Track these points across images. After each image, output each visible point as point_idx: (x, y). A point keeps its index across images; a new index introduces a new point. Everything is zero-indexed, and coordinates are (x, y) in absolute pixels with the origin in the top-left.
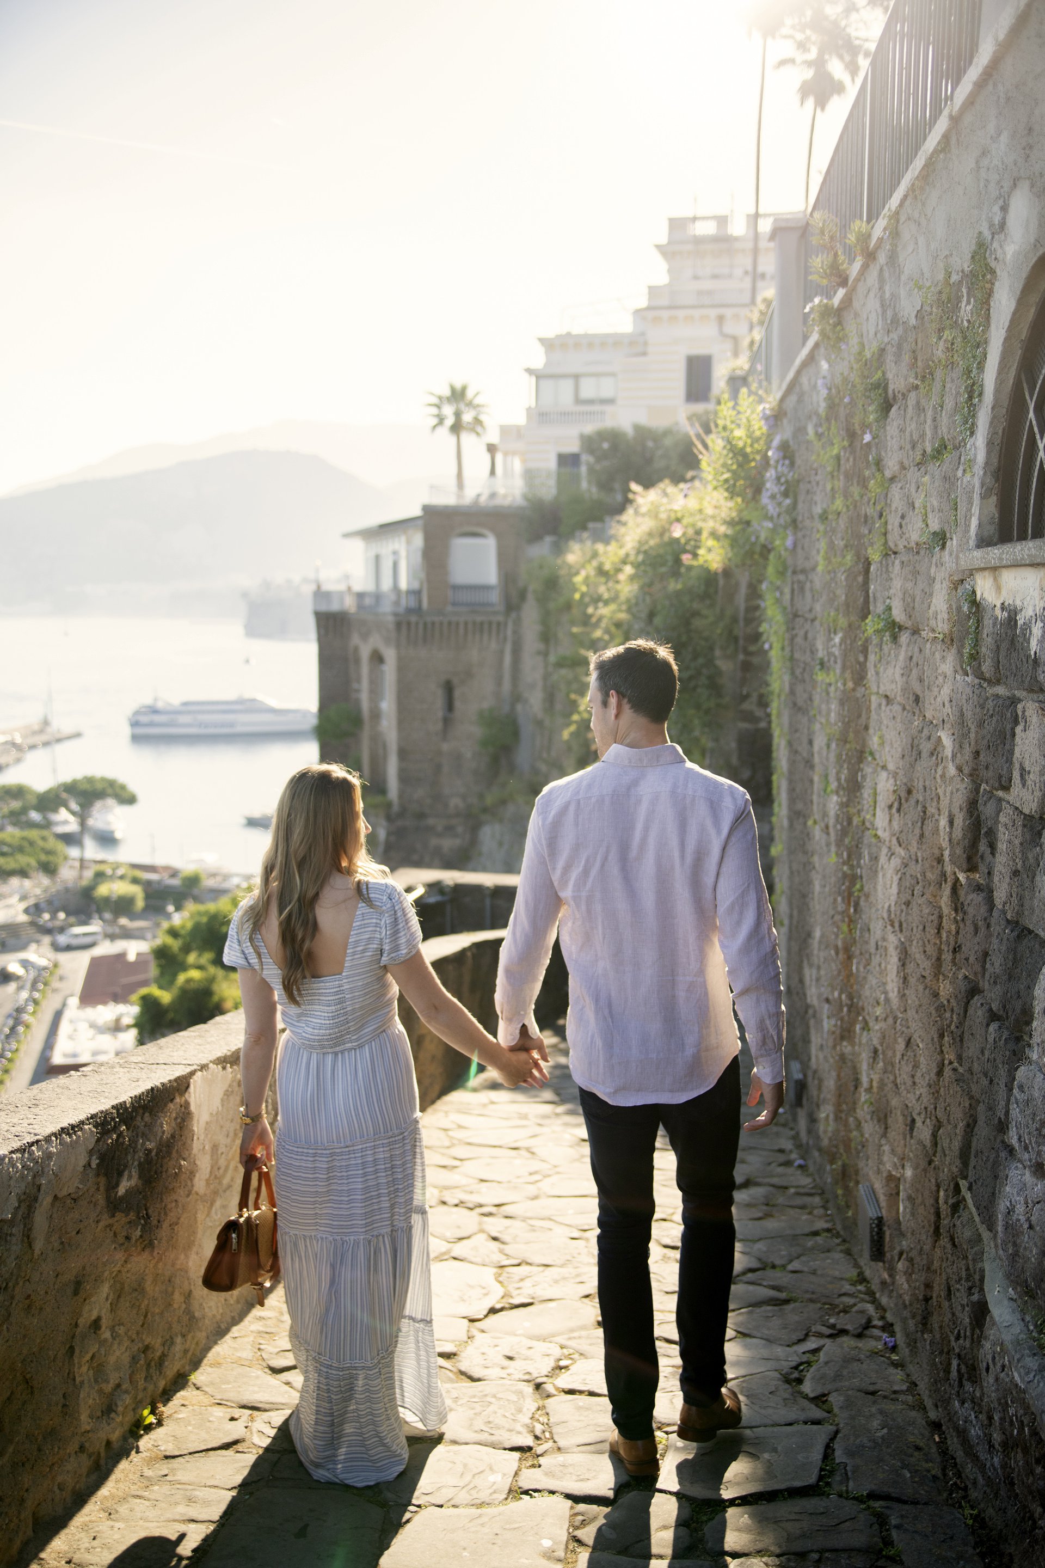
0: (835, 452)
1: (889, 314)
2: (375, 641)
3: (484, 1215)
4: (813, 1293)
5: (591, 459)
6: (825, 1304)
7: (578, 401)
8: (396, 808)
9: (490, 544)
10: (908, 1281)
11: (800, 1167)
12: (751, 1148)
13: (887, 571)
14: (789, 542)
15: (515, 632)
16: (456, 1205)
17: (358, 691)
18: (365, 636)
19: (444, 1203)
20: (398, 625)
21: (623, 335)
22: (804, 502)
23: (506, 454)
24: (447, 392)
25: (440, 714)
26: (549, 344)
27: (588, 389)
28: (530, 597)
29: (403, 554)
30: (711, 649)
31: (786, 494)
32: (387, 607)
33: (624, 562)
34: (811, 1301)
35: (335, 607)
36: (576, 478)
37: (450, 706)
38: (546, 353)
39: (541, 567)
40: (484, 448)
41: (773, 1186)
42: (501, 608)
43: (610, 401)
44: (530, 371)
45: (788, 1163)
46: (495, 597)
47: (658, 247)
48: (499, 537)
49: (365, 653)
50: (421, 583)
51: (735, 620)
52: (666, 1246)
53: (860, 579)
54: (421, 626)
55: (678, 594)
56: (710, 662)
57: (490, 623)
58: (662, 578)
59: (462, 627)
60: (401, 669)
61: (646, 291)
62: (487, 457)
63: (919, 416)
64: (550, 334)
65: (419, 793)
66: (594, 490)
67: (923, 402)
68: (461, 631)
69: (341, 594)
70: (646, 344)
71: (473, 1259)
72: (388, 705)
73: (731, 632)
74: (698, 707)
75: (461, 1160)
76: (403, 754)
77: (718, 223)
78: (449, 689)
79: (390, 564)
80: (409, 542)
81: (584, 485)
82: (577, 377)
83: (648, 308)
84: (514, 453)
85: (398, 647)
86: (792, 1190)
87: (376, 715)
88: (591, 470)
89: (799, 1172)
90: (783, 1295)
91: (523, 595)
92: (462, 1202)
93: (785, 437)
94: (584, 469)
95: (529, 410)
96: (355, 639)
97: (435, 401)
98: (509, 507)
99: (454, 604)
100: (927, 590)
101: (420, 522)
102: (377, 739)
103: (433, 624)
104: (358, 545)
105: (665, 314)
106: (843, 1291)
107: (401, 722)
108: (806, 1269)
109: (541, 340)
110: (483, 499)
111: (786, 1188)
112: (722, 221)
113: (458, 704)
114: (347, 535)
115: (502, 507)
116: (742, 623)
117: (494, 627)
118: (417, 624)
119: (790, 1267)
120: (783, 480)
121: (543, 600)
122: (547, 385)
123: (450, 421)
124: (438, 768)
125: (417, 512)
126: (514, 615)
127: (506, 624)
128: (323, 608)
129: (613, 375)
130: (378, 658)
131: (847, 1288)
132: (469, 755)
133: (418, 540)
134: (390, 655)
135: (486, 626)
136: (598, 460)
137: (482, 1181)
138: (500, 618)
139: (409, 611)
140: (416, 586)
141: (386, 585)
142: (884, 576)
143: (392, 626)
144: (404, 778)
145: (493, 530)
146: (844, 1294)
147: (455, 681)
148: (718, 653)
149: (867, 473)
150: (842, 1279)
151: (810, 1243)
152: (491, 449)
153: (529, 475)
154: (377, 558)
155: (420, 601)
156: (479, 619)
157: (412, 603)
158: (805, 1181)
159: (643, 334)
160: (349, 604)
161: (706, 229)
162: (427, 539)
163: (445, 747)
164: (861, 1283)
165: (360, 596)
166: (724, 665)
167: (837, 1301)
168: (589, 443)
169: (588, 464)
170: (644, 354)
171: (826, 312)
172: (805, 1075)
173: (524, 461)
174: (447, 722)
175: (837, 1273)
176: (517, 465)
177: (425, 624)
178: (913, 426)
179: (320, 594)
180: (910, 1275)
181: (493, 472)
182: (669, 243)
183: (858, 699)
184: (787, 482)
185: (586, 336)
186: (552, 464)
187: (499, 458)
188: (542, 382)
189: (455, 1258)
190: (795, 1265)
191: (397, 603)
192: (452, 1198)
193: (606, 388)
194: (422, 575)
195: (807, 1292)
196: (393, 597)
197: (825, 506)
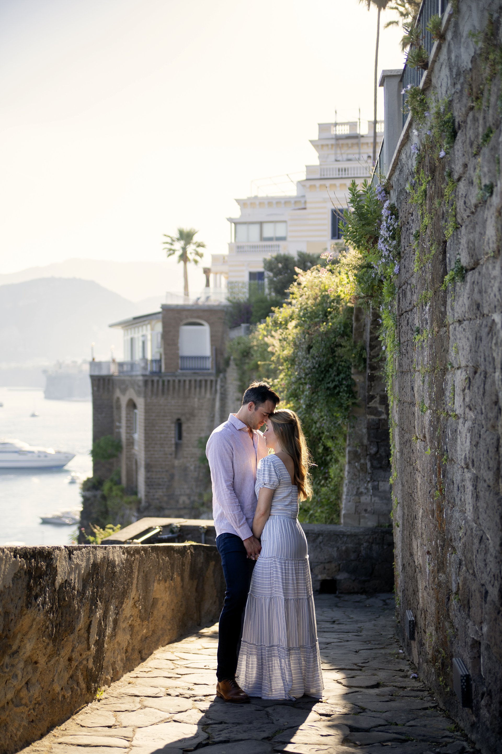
0: (423, 187)
1: (455, 71)
2: (131, 394)
3: (195, 701)
4: (424, 736)
5: (271, 274)
6: (432, 742)
7: (262, 239)
8: (143, 504)
9: (206, 329)
10: (488, 711)
11: (414, 678)
12: (380, 669)
13: (458, 238)
14: (396, 269)
15: (222, 387)
16: (177, 696)
17: (119, 427)
18: (124, 391)
19: (169, 695)
20: (146, 382)
21: (290, 198)
22: (405, 239)
23: (216, 274)
24: (176, 235)
25: (173, 441)
26: (243, 203)
27: (269, 231)
28: (232, 363)
29: (149, 337)
30: (349, 368)
31: (393, 238)
32: (138, 372)
33: (291, 318)
34: (423, 740)
35: (104, 372)
36: (261, 287)
37: (180, 436)
38: (241, 209)
39: (239, 343)
40: (202, 271)
41: (395, 686)
42: (214, 371)
43: (283, 239)
44: (230, 220)
45: (406, 676)
46: (209, 364)
47: (311, 142)
48: (212, 325)
49: (124, 401)
50: (161, 355)
51: (363, 348)
52: (321, 715)
53: (441, 257)
54: (161, 383)
55: (326, 333)
56: (348, 377)
57: (206, 381)
58: (316, 324)
59: (187, 383)
60: (147, 411)
61: (305, 169)
62: (204, 277)
63: (474, 124)
64: (244, 196)
65: (160, 493)
66: (273, 294)
67: (477, 115)
68: (187, 387)
69: (108, 364)
70: (305, 202)
71: (188, 721)
72: (139, 436)
73: (361, 355)
74: (341, 406)
75: (182, 675)
76: (148, 467)
77: (350, 126)
78: (179, 424)
79: (141, 344)
80: (152, 329)
81: (267, 291)
82: (261, 223)
83: (307, 180)
84: (221, 273)
85: (145, 397)
86: (409, 689)
87: (131, 443)
88: (271, 282)
89: (414, 680)
90: (403, 737)
91: (227, 363)
92: (181, 695)
93: (392, 202)
94: (266, 281)
95: (230, 245)
96: (118, 393)
97: (169, 240)
98: (218, 306)
99: (181, 369)
100: (483, 232)
101: (160, 316)
102: (132, 459)
103: (169, 381)
104: (119, 332)
105: (318, 183)
106: (445, 735)
107: (147, 447)
108: (419, 724)
109: (238, 201)
110: (201, 302)
111: (405, 688)
112: (353, 125)
113: (184, 434)
114: (111, 326)
115: (214, 306)
116: (368, 349)
117: (209, 383)
118: (158, 381)
119: (408, 724)
120: (391, 228)
121: (240, 365)
122: (242, 229)
123: (179, 252)
124: (172, 477)
125: (158, 309)
126: (221, 375)
127: (216, 381)
128: (96, 373)
129: (285, 222)
130: (132, 405)
131: (448, 733)
132: (192, 468)
133: (159, 327)
134: (140, 402)
135: (203, 383)
136: (276, 275)
137: (195, 684)
138: (213, 378)
139: (153, 373)
140: (158, 357)
141: (138, 356)
142: (456, 242)
143: (141, 383)
144: (149, 483)
145: (207, 321)
146: (446, 737)
147: (183, 419)
148: (353, 370)
149: (443, 186)
150: (444, 730)
151: (422, 713)
152: (207, 271)
153: (231, 286)
154: (132, 340)
155: (160, 367)
156: (199, 378)
157: (155, 368)
158: (417, 684)
159: (304, 196)
160: (114, 370)
161: (344, 130)
162: (164, 327)
163: (176, 463)
164: (457, 731)
165: (121, 365)
166: (357, 378)
167: (441, 741)
168: (270, 265)
169: (269, 277)
170: (305, 209)
171: (415, 93)
172: (416, 617)
173: (227, 278)
174: (178, 446)
175: (441, 727)
176: (223, 281)
177: (163, 382)
178: (471, 132)
179: (93, 364)
180: (490, 705)
181: (208, 285)
182: (320, 139)
183: (441, 336)
184: (394, 229)
185: (267, 198)
186: (246, 278)
187: (212, 277)
188: (239, 227)
189: (175, 721)
190: (412, 723)
191: (145, 368)
192: (173, 693)
193: (280, 231)
194: (162, 350)
195: (420, 735)
196: (142, 365)
197: (418, 229)
